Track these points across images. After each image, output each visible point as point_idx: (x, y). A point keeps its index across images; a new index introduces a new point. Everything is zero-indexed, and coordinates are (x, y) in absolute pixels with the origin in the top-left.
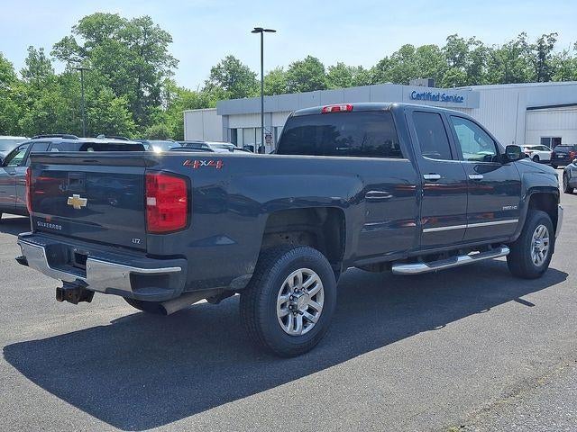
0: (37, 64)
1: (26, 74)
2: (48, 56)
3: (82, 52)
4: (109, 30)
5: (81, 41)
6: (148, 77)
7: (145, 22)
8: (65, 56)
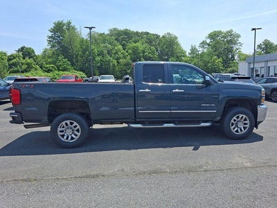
0: (193, 50)
1: (190, 54)
2: (197, 47)
3: (209, 45)
4: (218, 36)
5: (208, 41)
6: (230, 50)
7: (230, 32)
8: (203, 47)
